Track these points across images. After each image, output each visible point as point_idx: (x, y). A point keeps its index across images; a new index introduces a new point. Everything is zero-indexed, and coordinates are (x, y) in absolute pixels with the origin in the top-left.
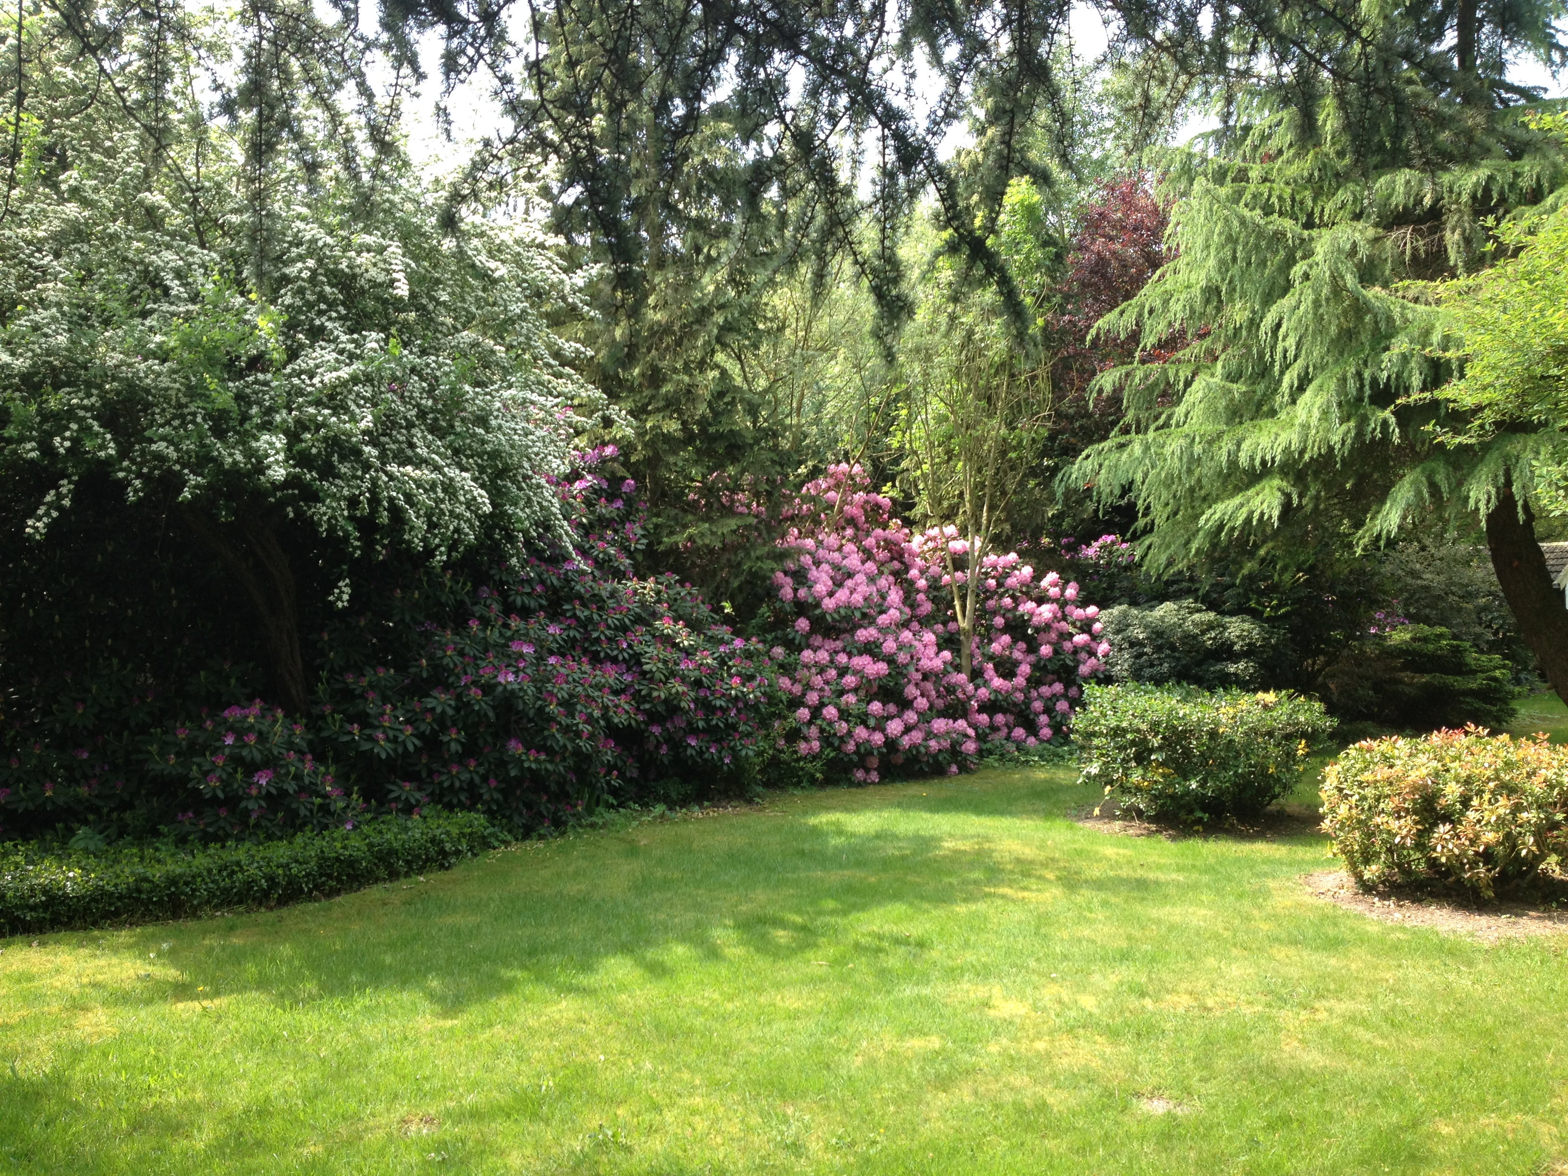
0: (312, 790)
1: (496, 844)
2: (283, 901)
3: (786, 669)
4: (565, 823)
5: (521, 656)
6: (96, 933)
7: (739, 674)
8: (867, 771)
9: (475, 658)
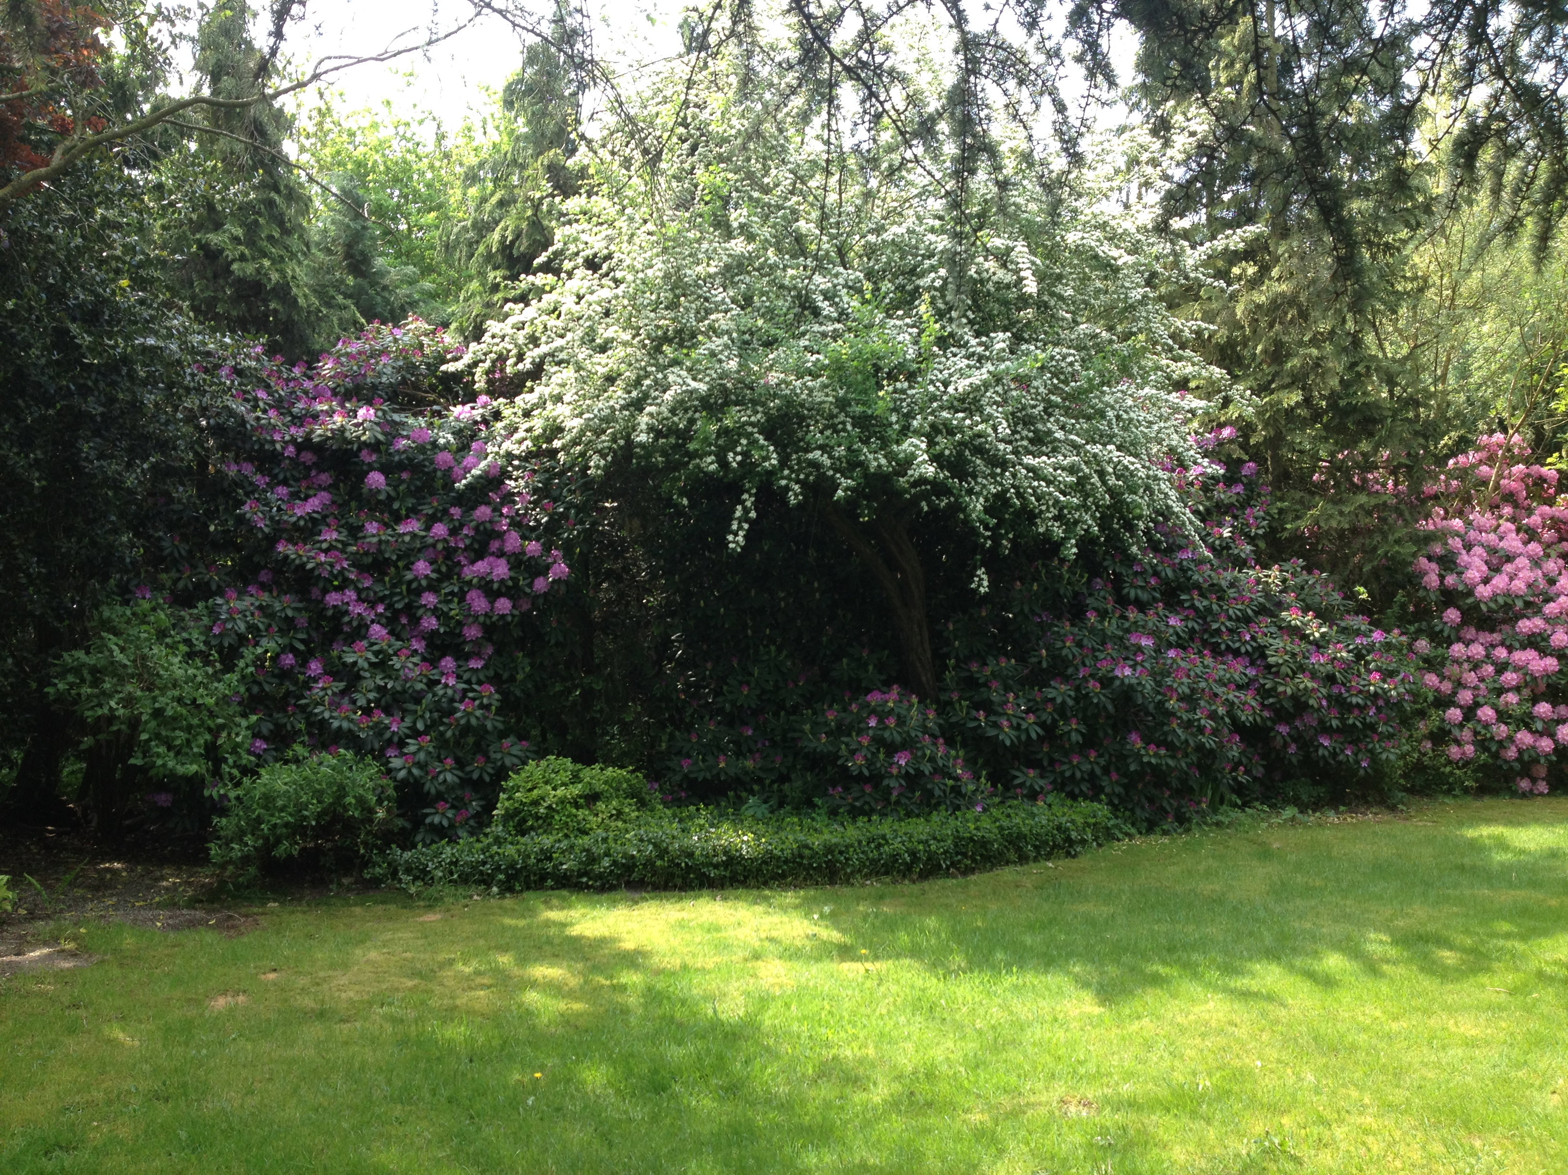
0: (944, 772)
1: (1120, 836)
2: (924, 875)
3: (1431, 664)
4: (1189, 820)
5: (1139, 649)
6: (767, 892)
7: (1378, 670)
8: (1534, 780)
9: (1094, 650)
